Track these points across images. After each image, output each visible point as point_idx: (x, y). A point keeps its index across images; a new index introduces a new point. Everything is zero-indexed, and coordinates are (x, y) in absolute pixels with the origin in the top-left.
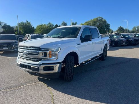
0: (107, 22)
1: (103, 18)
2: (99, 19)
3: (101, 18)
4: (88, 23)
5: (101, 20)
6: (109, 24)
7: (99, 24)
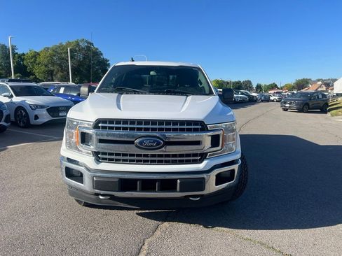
0: (102, 54)
1: (92, 44)
2: (83, 45)
3: (86, 41)
4: (53, 50)
5: (88, 49)
6: (107, 61)
7: (84, 58)
